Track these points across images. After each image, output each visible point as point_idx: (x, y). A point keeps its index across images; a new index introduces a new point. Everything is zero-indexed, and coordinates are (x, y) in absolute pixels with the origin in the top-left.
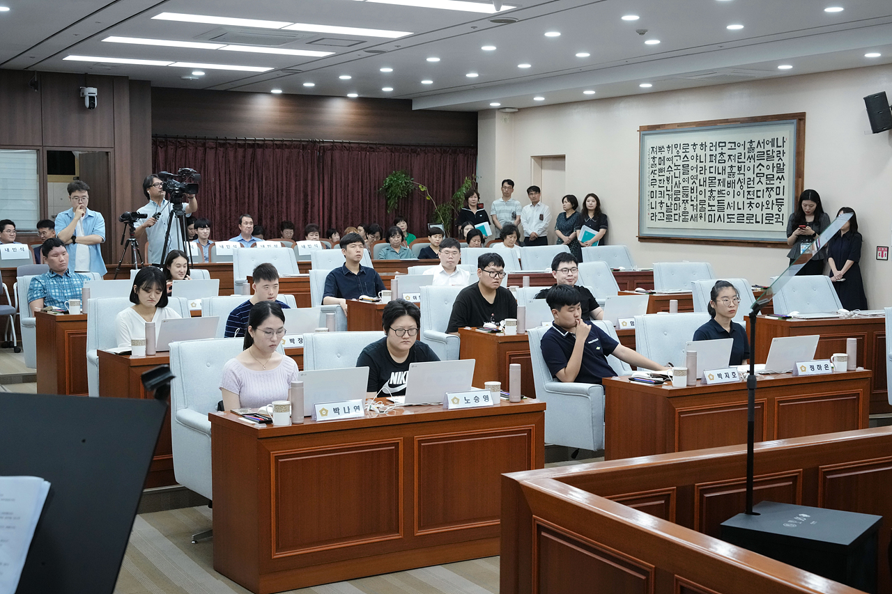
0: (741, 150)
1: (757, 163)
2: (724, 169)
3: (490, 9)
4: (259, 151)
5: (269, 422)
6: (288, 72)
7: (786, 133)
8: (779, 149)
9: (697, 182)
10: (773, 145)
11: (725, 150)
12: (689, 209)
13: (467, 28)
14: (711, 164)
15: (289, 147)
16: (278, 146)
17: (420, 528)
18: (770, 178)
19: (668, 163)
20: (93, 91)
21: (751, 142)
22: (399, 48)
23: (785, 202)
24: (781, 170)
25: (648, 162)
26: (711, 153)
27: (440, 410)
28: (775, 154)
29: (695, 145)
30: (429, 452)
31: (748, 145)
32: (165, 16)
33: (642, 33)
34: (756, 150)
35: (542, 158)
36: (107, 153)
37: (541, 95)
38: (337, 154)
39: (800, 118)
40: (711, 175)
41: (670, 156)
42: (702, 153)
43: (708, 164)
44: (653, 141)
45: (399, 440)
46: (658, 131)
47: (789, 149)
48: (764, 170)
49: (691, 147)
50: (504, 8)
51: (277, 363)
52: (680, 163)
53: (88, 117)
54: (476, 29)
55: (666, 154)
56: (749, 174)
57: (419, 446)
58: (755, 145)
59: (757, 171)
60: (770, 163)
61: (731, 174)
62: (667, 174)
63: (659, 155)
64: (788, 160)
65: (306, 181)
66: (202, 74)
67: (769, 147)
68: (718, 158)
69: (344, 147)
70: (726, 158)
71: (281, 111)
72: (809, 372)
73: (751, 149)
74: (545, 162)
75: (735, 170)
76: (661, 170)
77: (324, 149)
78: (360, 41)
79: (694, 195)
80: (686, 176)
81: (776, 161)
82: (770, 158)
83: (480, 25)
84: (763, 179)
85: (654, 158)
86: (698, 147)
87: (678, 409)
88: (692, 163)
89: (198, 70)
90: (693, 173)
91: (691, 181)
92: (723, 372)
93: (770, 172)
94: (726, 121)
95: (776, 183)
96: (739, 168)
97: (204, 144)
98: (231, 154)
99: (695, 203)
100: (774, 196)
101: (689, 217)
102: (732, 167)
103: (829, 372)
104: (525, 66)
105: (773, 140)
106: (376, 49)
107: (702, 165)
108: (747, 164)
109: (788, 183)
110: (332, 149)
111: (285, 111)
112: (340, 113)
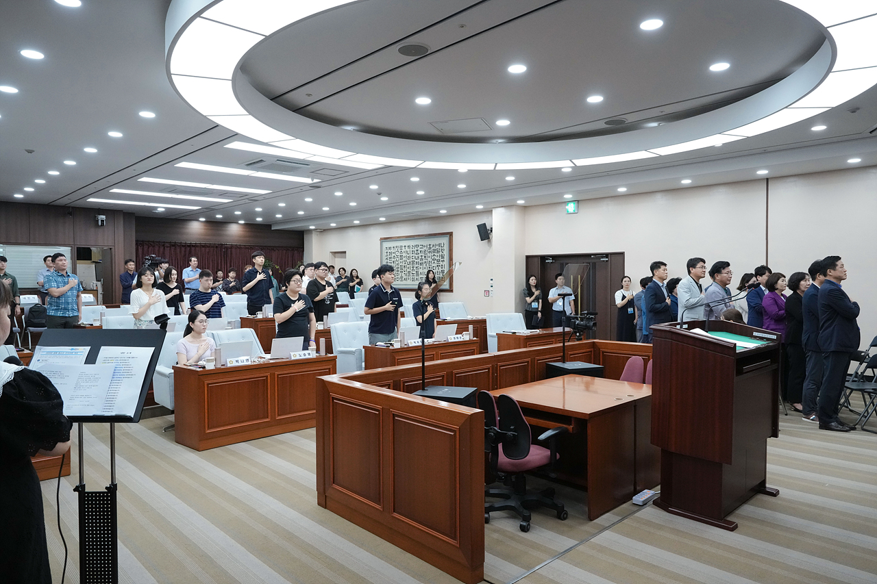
0: (425, 248)
1: (433, 254)
2: (418, 257)
3: (308, 181)
4: (193, 248)
5: (204, 367)
6: (208, 210)
7: (445, 240)
8: (442, 248)
9: (407, 263)
10: (439, 247)
11: (418, 248)
12: (403, 275)
13: (298, 190)
15: (209, 247)
16: (203, 246)
17: (279, 415)
18: (438, 261)
20: (103, 217)
22: (265, 199)
24: (443, 257)
25: (385, 254)
26: (413, 250)
27: (288, 360)
28: (440, 250)
29: (405, 246)
30: (282, 380)
31: (428, 246)
32: (144, 179)
33: (379, 194)
34: (432, 248)
35: (335, 253)
36: (111, 248)
37: (334, 223)
38: (233, 250)
39: (451, 234)
40: (413, 260)
42: (408, 250)
43: (412, 255)
44: (386, 244)
45: (268, 374)
46: (388, 240)
47: (446, 248)
48: (436, 257)
49: (403, 247)
50: (316, 181)
51: (205, 340)
52: (399, 254)
53: (100, 230)
54: (302, 190)
55: (392, 251)
56: (429, 259)
57: (278, 377)
58: (431, 246)
59: (433, 258)
60: (438, 254)
61: (421, 260)
62: (393, 260)
63: (389, 251)
64: (446, 253)
65: (218, 264)
66: (164, 210)
67: (437, 247)
68: (416, 252)
69: (238, 247)
70: (419, 252)
71: (205, 229)
72: (453, 340)
73: (430, 248)
74: (337, 255)
75: (423, 257)
76: (391, 258)
77: (227, 248)
78: (246, 194)
80: (402, 261)
81: (441, 253)
82: (438, 252)
83: (304, 188)
84: (436, 262)
85: (387, 252)
86: (407, 247)
87: (397, 358)
88: (404, 255)
89: (161, 208)
90: (405, 259)
92: (416, 341)
93: (438, 258)
94: (419, 235)
95: (441, 263)
96: (425, 257)
97: (163, 245)
98: (178, 250)
100: (440, 269)
101: (404, 279)
103: (462, 340)
104: (326, 209)
105: (439, 244)
106: (254, 199)
107: (409, 255)
108: (428, 255)
109: (446, 263)
110: (231, 248)
111: (207, 229)
112: (235, 231)
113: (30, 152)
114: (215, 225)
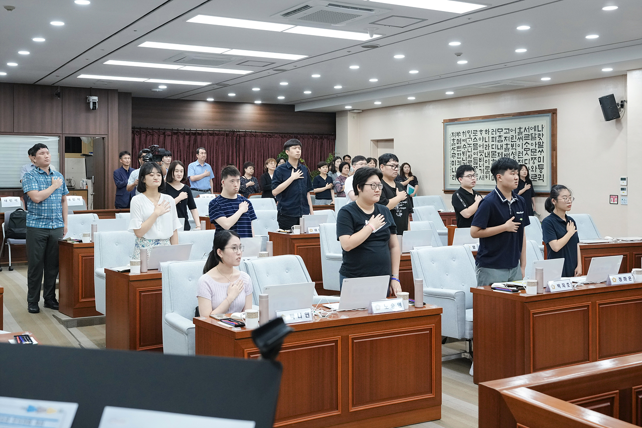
0: (513, 133)
1: (524, 142)
2: (502, 146)
3: (364, 37)
4: (199, 137)
6: (221, 84)
7: (544, 122)
8: (539, 132)
9: (484, 154)
10: (535, 130)
11: (502, 134)
13: (345, 52)
14: (493, 143)
15: (218, 135)
16: (211, 134)
17: (354, 405)
18: (532, 151)
19: (463, 143)
20: (95, 98)
21: (520, 128)
22: (296, 68)
23: (545, 167)
24: (541, 146)
25: (450, 142)
26: (493, 136)
27: (365, 314)
28: (537, 136)
29: (481, 131)
30: (360, 347)
31: (518, 131)
32: (147, 44)
33: (459, 55)
34: (524, 134)
35: (378, 141)
36: (103, 138)
37: (379, 100)
38: (248, 139)
39: (554, 112)
40: (493, 150)
41: (464, 138)
42: (486, 136)
43: (491, 143)
44: (452, 129)
45: (338, 338)
46: (456, 122)
47: (546, 132)
48: (529, 146)
49: (479, 133)
50: (375, 36)
52: (472, 142)
53: (91, 115)
54: (350, 53)
55: (462, 137)
56: (519, 149)
57: (353, 342)
58: (522, 130)
59: (524, 147)
60: (533, 142)
61: (506, 150)
62: (463, 150)
63: (457, 138)
64: (546, 140)
65: (228, 156)
66: (165, 87)
67: (532, 131)
68: (497, 139)
69: (253, 135)
70: (503, 139)
71: (213, 112)
72: (618, 283)
73: (520, 133)
74: (380, 144)
75: (509, 146)
76: (458, 147)
77: (240, 136)
78: (271, 62)
79: (481, 163)
80: (476, 151)
81: (537, 140)
82: (533, 138)
83: (353, 50)
84: (529, 152)
85: (453, 140)
86: (484, 132)
87: (532, 311)
88: (480, 143)
89: (162, 84)
90: (479, 149)
91: (479, 154)
92: (560, 283)
93: (534, 147)
94: (503, 115)
95: (538, 155)
96: (512, 146)
97: (165, 133)
98: (181, 139)
99: (482, 168)
100: (537, 163)
101: (479, 177)
102: (507, 144)
103: (632, 282)
104: (374, 80)
105: (535, 127)
106: (279, 68)
107: (487, 143)
108: (518, 142)
109: (546, 154)
110: (245, 136)
111: (217, 112)
112: (249, 114)
113: (10, 9)
114: (226, 106)
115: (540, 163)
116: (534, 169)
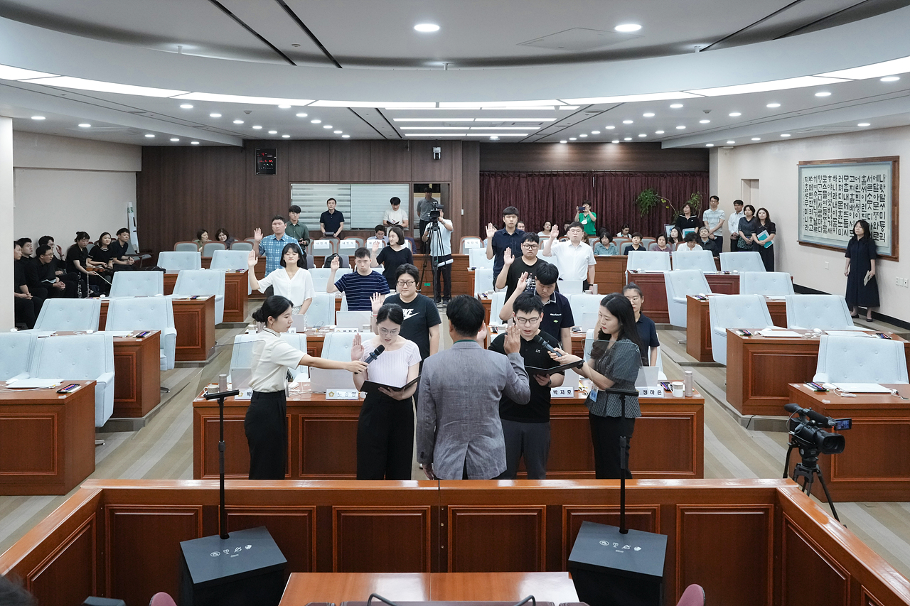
0: (857, 182)
1: (868, 193)
2: (847, 196)
4: (554, 178)
7: (885, 170)
8: (881, 183)
9: (832, 204)
10: (877, 181)
11: (848, 182)
12: (827, 224)
14: (840, 192)
15: (574, 175)
18: (876, 205)
19: (815, 189)
20: (438, 150)
21: (864, 177)
23: (886, 224)
24: (882, 200)
25: (804, 187)
26: (840, 183)
28: (879, 187)
29: (830, 177)
31: (862, 179)
33: (707, 112)
34: (867, 183)
35: (750, 180)
36: (449, 184)
38: (607, 178)
39: (895, 161)
40: (840, 200)
41: (815, 184)
42: (833, 183)
43: (838, 192)
44: (807, 172)
46: (809, 165)
47: (888, 183)
48: (872, 199)
49: (828, 178)
52: (821, 189)
55: (813, 183)
56: (863, 201)
58: (866, 179)
59: (868, 199)
60: (876, 193)
61: (852, 200)
62: (814, 197)
63: (809, 183)
64: (887, 192)
67: (875, 181)
68: (844, 188)
69: (611, 174)
70: (849, 188)
71: (569, 153)
73: (864, 182)
74: (752, 183)
75: (854, 197)
76: (811, 194)
77: (597, 177)
79: (830, 214)
80: (825, 200)
81: (880, 192)
82: (876, 190)
84: (872, 205)
85: (806, 185)
86: (832, 178)
88: (828, 190)
90: (829, 197)
91: (828, 204)
93: (875, 200)
94: (850, 160)
95: (880, 209)
96: (857, 197)
97: (519, 176)
99: (830, 220)
100: (879, 219)
101: (827, 230)
102: (852, 195)
105: (877, 176)
107: (834, 192)
108: (862, 193)
109: (887, 210)
110: (603, 176)
111: (572, 153)
112: (611, 153)
114: (587, 147)
115: (881, 220)
116: (876, 226)
